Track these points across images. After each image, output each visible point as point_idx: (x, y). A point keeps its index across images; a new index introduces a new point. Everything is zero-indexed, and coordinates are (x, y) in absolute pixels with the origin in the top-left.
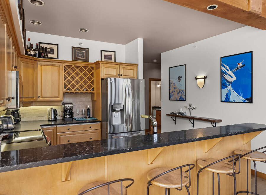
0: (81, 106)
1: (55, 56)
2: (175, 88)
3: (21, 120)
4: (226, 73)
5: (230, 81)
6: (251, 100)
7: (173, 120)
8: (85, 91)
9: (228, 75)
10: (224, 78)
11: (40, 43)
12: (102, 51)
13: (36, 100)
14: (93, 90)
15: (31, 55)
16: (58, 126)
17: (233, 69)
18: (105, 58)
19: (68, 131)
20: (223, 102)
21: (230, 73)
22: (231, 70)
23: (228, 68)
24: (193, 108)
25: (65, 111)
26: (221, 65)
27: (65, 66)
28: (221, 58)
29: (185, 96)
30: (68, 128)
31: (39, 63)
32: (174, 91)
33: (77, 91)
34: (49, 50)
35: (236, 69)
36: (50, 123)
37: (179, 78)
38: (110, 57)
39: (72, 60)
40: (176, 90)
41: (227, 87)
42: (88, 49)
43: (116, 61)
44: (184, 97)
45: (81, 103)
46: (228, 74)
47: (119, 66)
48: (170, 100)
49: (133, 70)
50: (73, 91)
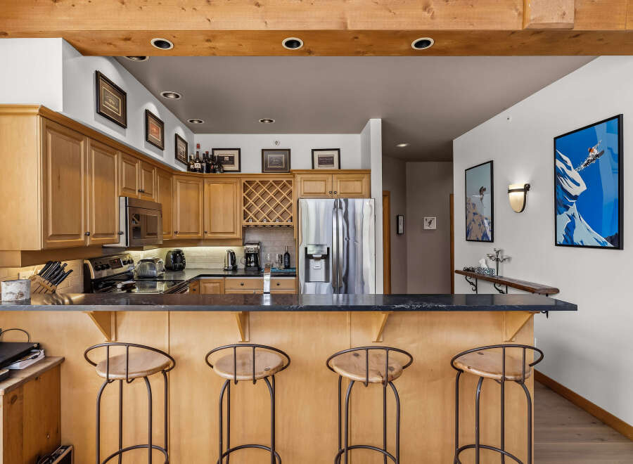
0: (276, 249)
1: (236, 168)
2: (474, 214)
3: (187, 267)
4: (565, 175)
5: (574, 195)
6: (617, 242)
7: (471, 283)
8: (278, 223)
9: (570, 179)
10: (562, 186)
11: (213, 149)
12: (313, 150)
13: (202, 238)
14: (291, 221)
15: (195, 170)
16: (227, 278)
17: (580, 165)
18: (320, 163)
19: (242, 287)
20: (560, 245)
21: (574, 174)
22: (574, 168)
23: (570, 164)
24: (501, 260)
25: (248, 255)
26: (556, 156)
27: (244, 184)
28: (555, 139)
29: (492, 231)
30: (242, 282)
31: (205, 180)
32: (473, 221)
33: (265, 223)
34: (227, 159)
35: (586, 165)
36: (226, 273)
37: (482, 190)
38: (329, 161)
39: (263, 172)
40: (476, 218)
41: (567, 208)
42: (289, 150)
43: (342, 168)
44: (489, 234)
45: (277, 244)
46: (569, 177)
47: (331, 176)
48: (467, 240)
49: (361, 181)
50: (258, 223)
